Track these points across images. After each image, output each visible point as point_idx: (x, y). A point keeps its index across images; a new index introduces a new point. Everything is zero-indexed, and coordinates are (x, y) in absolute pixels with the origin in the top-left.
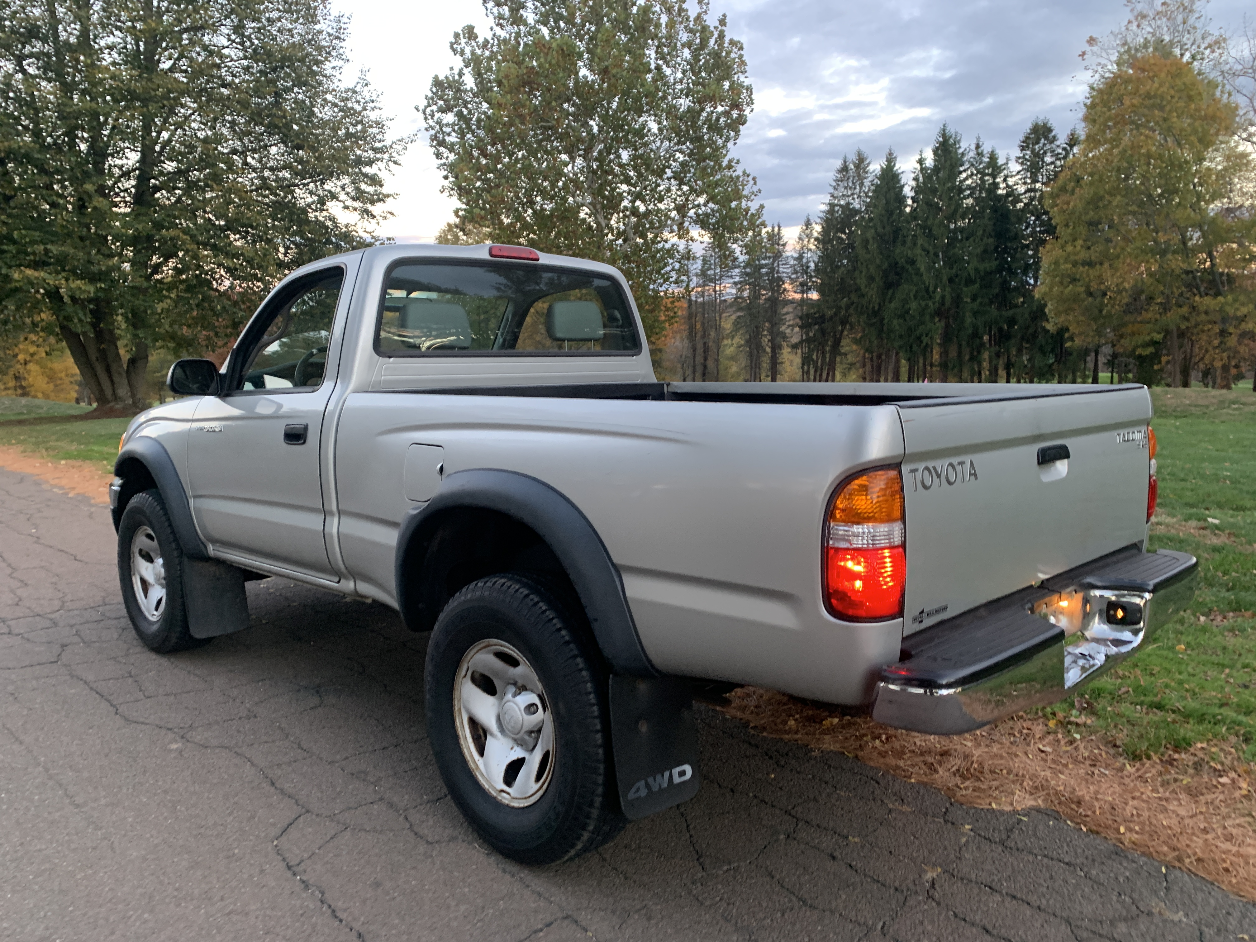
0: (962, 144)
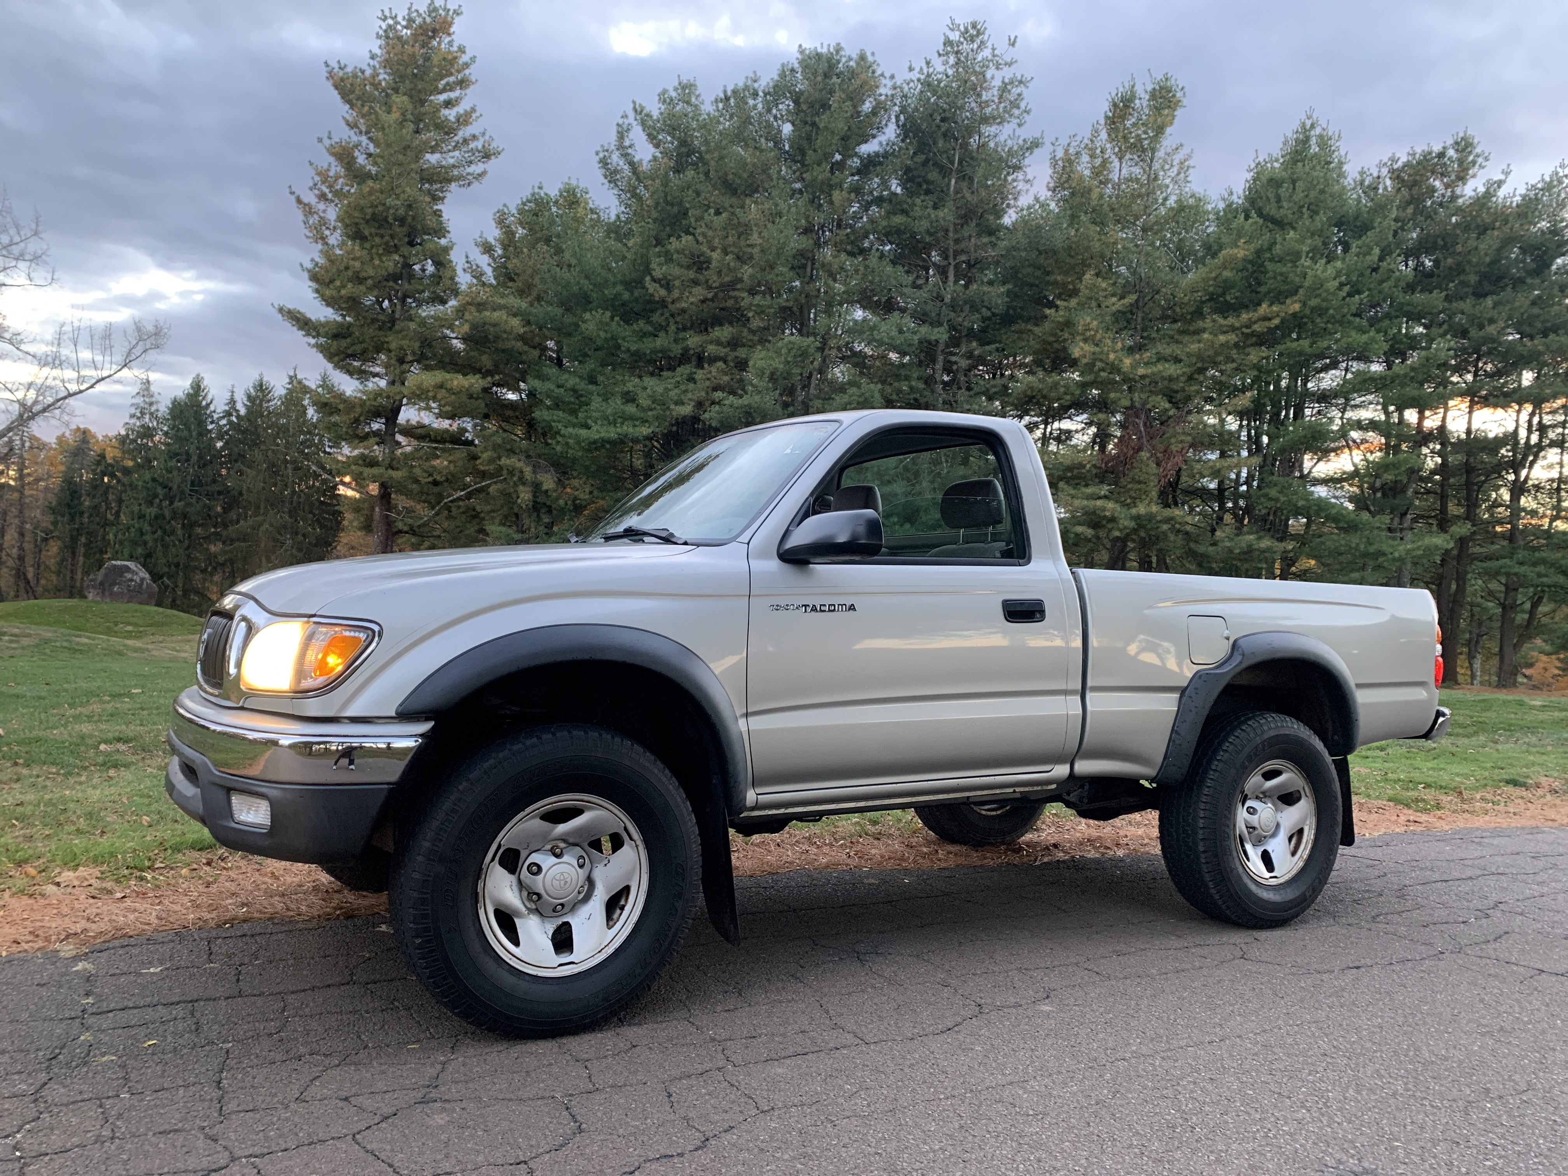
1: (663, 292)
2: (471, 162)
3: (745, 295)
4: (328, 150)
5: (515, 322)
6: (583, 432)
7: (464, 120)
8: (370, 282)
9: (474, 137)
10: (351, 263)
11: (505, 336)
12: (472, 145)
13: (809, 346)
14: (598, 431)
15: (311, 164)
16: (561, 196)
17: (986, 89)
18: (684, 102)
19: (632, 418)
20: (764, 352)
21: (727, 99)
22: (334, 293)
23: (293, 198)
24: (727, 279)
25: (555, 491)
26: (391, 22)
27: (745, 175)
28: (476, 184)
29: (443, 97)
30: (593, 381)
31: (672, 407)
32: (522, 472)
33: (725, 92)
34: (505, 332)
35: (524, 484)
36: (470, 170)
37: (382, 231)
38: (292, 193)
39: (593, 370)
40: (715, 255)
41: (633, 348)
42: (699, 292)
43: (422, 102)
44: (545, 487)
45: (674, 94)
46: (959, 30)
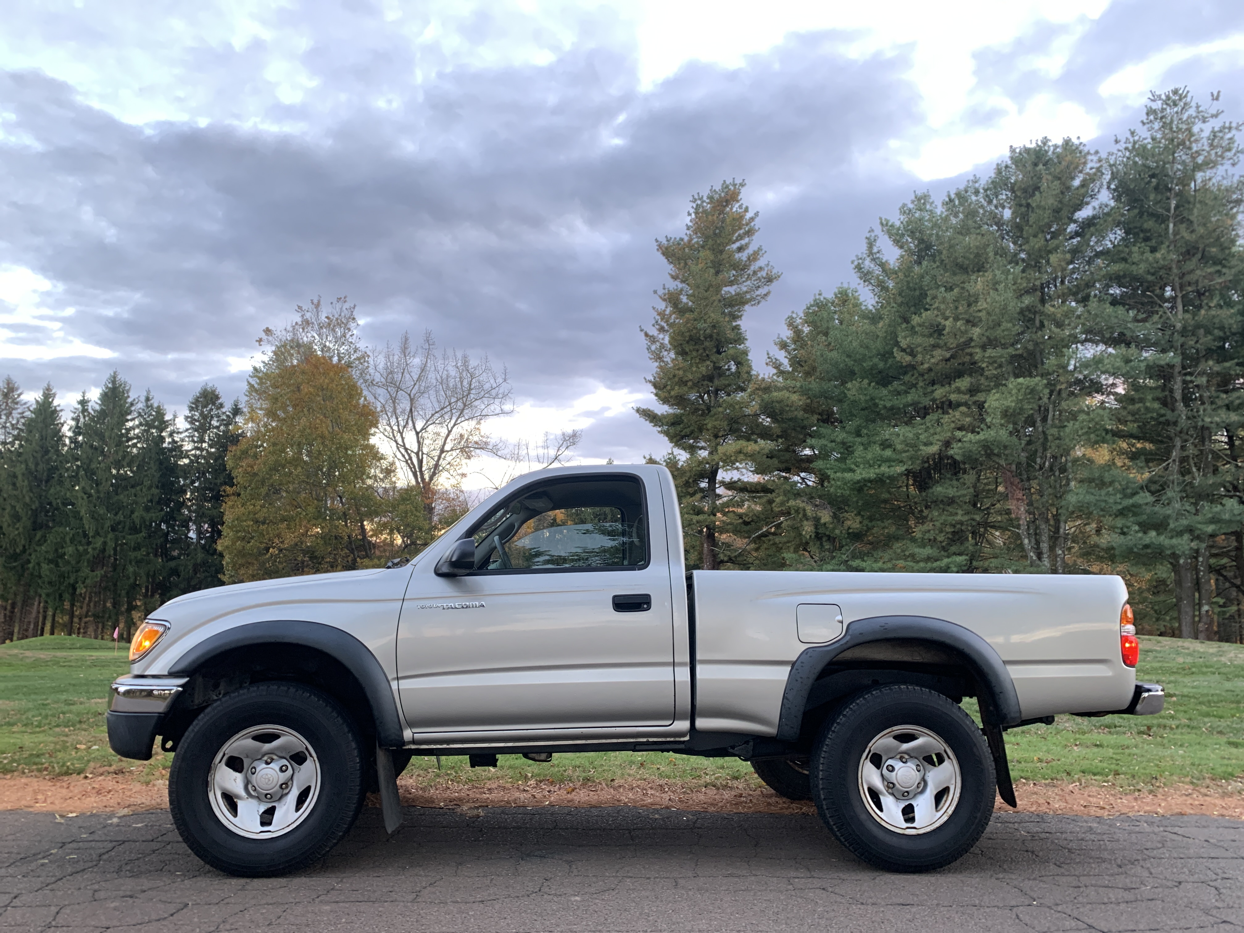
0: (130, 394)
1: (908, 358)
2: (759, 287)
3: (978, 350)
4: (661, 297)
5: (795, 397)
6: (848, 475)
7: (754, 257)
8: (690, 384)
9: (761, 268)
10: (677, 372)
11: (788, 409)
12: (759, 275)
13: (1037, 384)
14: (861, 474)
15: (654, 308)
16: (836, 297)
17: (1196, 141)
18: (921, 210)
19: (888, 460)
20: (997, 395)
21: (951, 200)
22: (666, 395)
23: (643, 334)
24: (962, 340)
25: (832, 523)
26: (699, 202)
27: (972, 256)
28: (763, 303)
29: (735, 246)
30: (858, 434)
31: (922, 447)
32: (804, 510)
33: (949, 196)
34: (787, 406)
35: (807, 519)
36: (758, 293)
37: (697, 347)
38: (642, 330)
39: (859, 426)
40: (947, 323)
41: (888, 405)
42: (939, 354)
43: (721, 252)
44: (823, 521)
45: (911, 206)
46: (1160, 99)
